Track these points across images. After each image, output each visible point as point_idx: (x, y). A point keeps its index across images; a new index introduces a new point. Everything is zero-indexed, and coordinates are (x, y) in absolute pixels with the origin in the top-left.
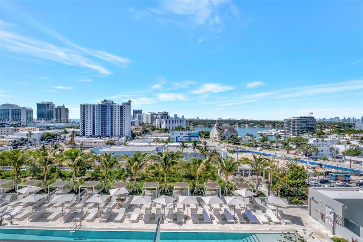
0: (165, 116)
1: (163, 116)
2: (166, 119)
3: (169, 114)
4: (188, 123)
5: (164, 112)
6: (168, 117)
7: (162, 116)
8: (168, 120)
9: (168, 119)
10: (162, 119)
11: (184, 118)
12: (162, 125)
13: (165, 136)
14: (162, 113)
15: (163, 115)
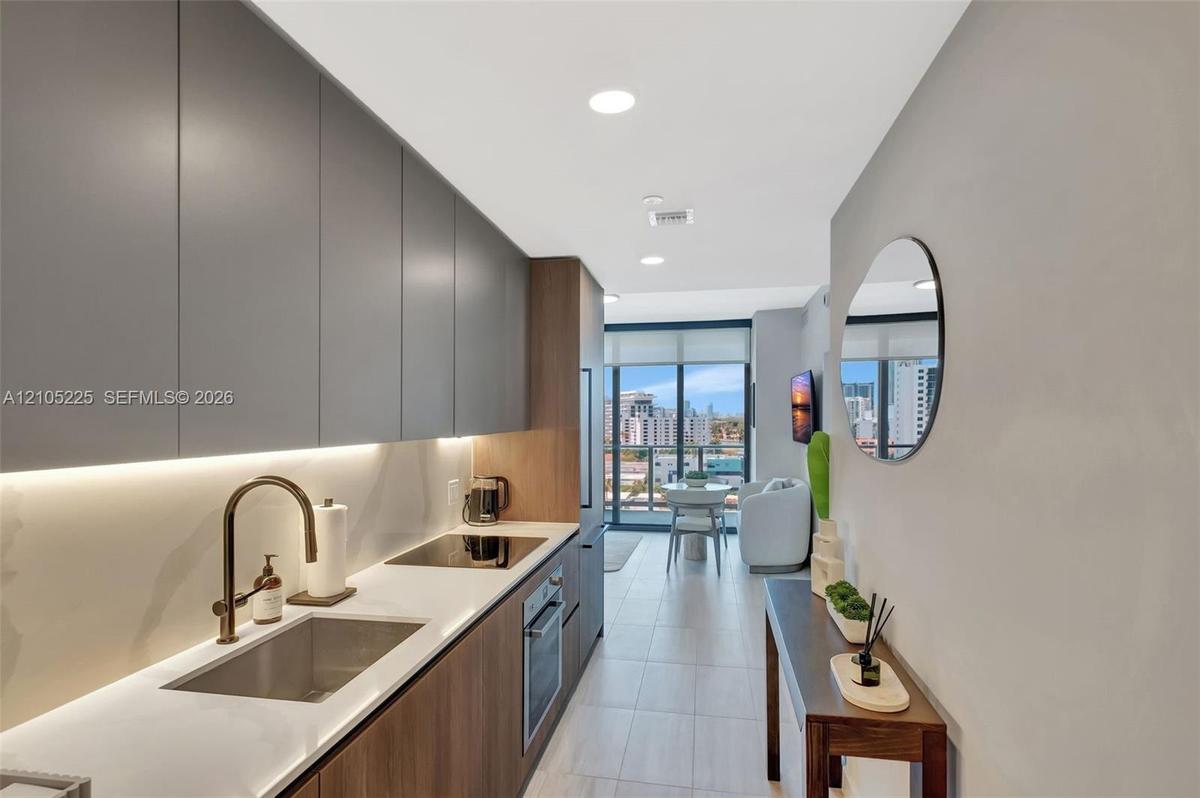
0: (642, 407)
1: (637, 407)
2: (645, 416)
3: (654, 402)
4: (723, 431)
5: (640, 395)
6: (650, 411)
7: (633, 407)
8: (651, 421)
9: (651, 415)
10: (633, 416)
11: (714, 411)
12: (633, 437)
13: (635, 472)
14: (632, 397)
15: (636, 402)
